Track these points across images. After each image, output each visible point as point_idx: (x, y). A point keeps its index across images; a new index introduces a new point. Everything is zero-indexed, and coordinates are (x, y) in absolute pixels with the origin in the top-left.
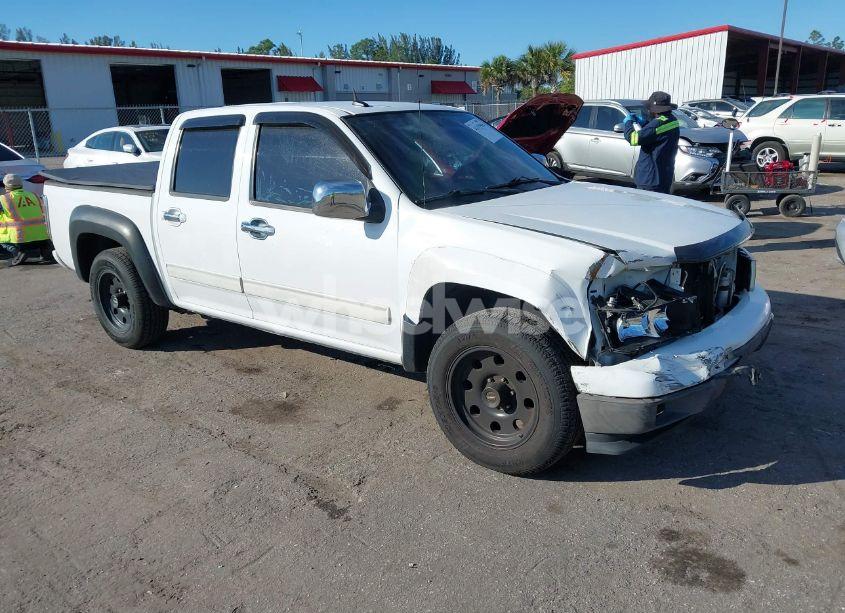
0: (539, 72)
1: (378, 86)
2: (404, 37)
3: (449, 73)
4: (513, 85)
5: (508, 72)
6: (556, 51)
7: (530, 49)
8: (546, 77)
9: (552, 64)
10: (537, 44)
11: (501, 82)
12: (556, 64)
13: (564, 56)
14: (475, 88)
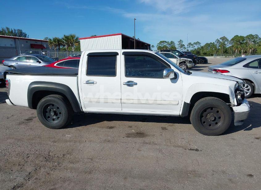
0: (68, 43)
1: (11, 45)
2: (8, 29)
3: (36, 42)
4: (59, 46)
5: (58, 42)
6: (73, 37)
7: (65, 36)
8: (71, 45)
9: (72, 41)
10: (67, 35)
11: (56, 46)
12: (73, 41)
13: (75, 38)
14: (45, 47)
